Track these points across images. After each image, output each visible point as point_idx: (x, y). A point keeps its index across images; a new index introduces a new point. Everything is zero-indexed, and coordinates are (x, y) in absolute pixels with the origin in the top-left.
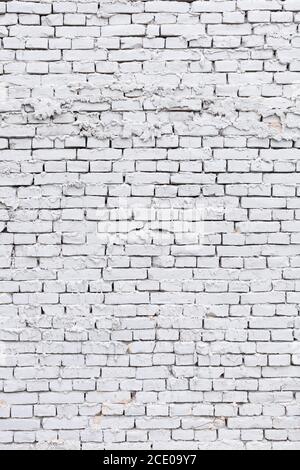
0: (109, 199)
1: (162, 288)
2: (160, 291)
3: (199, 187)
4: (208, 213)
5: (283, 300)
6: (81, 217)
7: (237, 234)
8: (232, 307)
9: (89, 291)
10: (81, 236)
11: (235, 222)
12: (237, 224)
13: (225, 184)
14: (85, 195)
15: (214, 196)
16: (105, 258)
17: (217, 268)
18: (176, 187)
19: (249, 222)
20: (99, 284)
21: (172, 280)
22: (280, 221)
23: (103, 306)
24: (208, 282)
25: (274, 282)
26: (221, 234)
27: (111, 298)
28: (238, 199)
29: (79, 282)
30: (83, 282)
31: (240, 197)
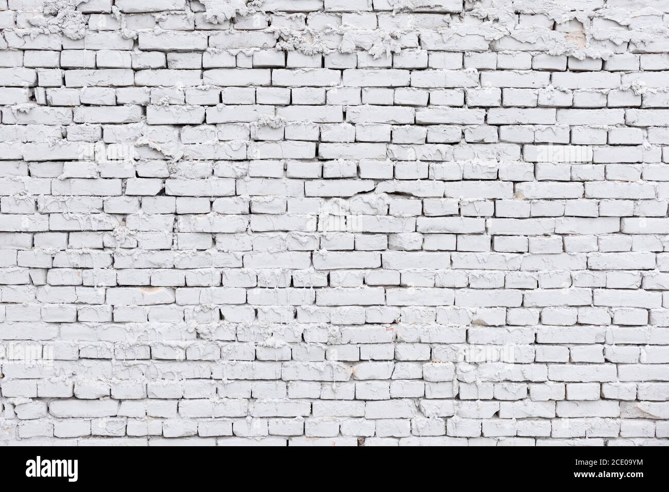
0: (321, 145)
1: (403, 282)
2: (400, 286)
3: (460, 128)
4: (474, 169)
5: (590, 302)
6: (279, 172)
7: (517, 201)
8: (511, 311)
9: (292, 285)
10: (280, 203)
11: (515, 182)
12: (517, 185)
13: (499, 125)
14: (285, 139)
15: (482, 142)
16: (317, 235)
17: (488, 252)
18: (424, 129)
19: (535, 183)
20: (307, 275)
21: (419, 270)
22: (583, 182)
23: (313, 308)
24: (474, 272)
25: (574, 274)
26: (494, 200)
27: (326, 296)
28: (519, 147)
29: (278, 272)
30: (284, 272)
31: (522, 145)
